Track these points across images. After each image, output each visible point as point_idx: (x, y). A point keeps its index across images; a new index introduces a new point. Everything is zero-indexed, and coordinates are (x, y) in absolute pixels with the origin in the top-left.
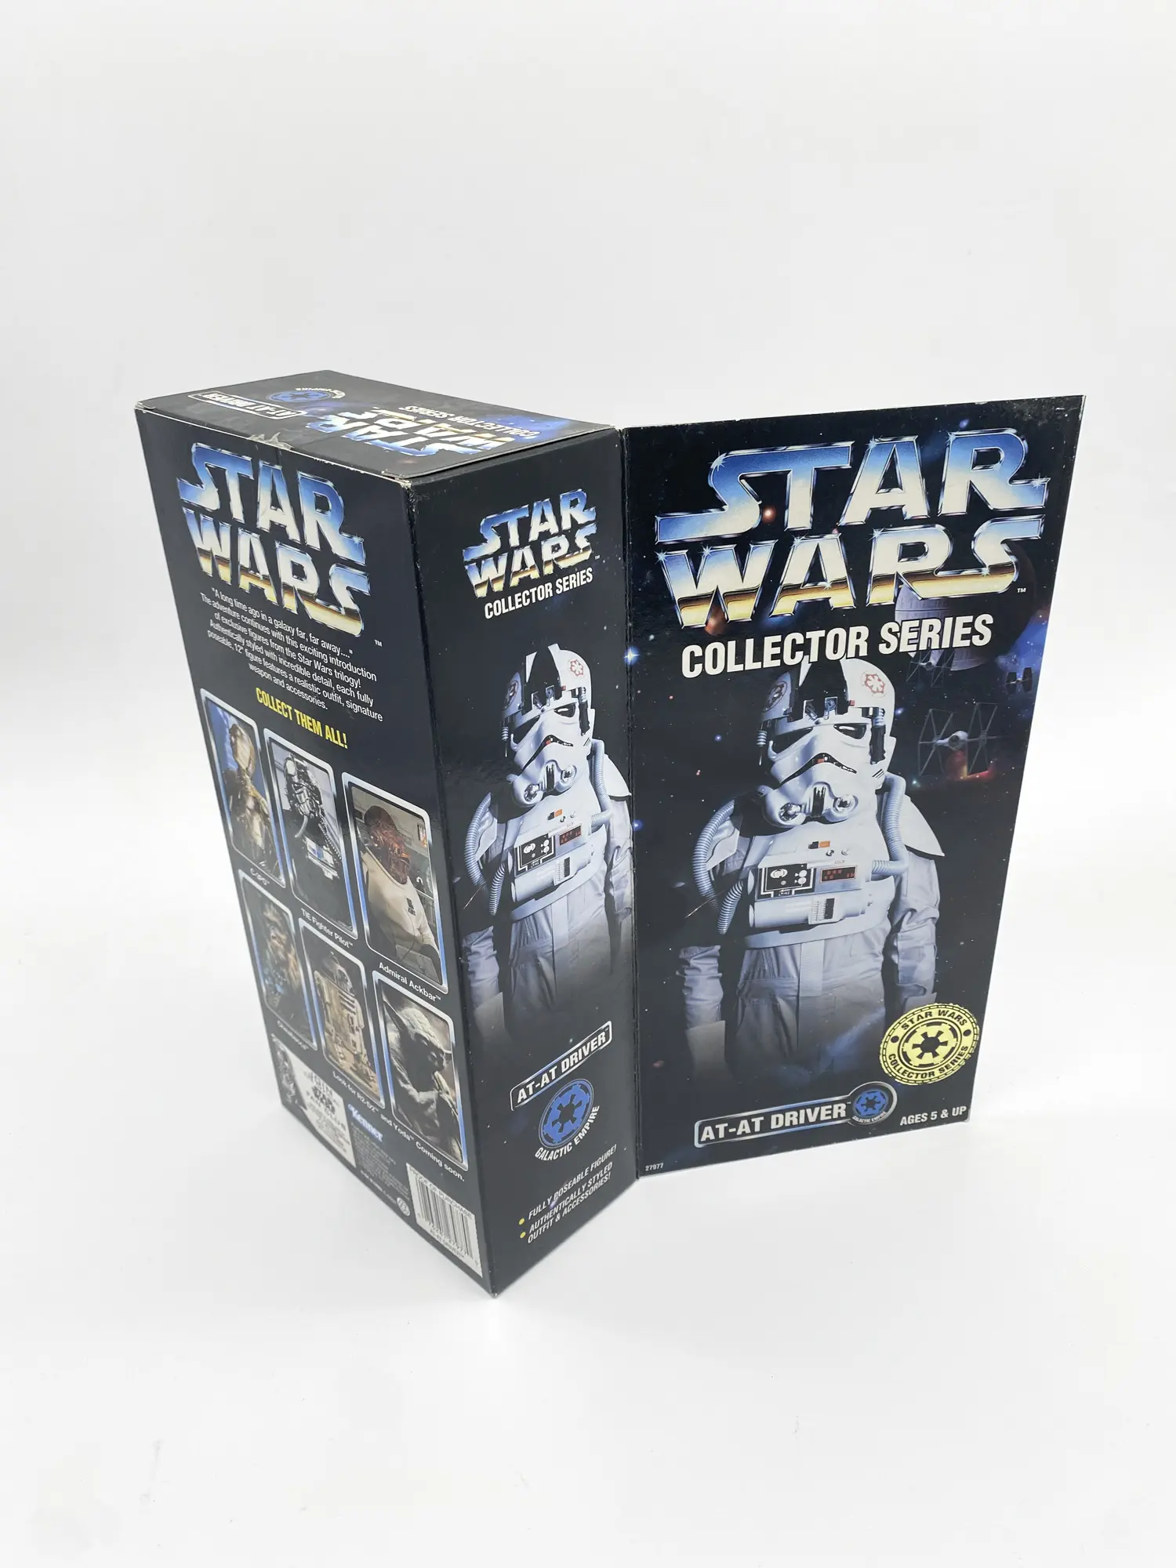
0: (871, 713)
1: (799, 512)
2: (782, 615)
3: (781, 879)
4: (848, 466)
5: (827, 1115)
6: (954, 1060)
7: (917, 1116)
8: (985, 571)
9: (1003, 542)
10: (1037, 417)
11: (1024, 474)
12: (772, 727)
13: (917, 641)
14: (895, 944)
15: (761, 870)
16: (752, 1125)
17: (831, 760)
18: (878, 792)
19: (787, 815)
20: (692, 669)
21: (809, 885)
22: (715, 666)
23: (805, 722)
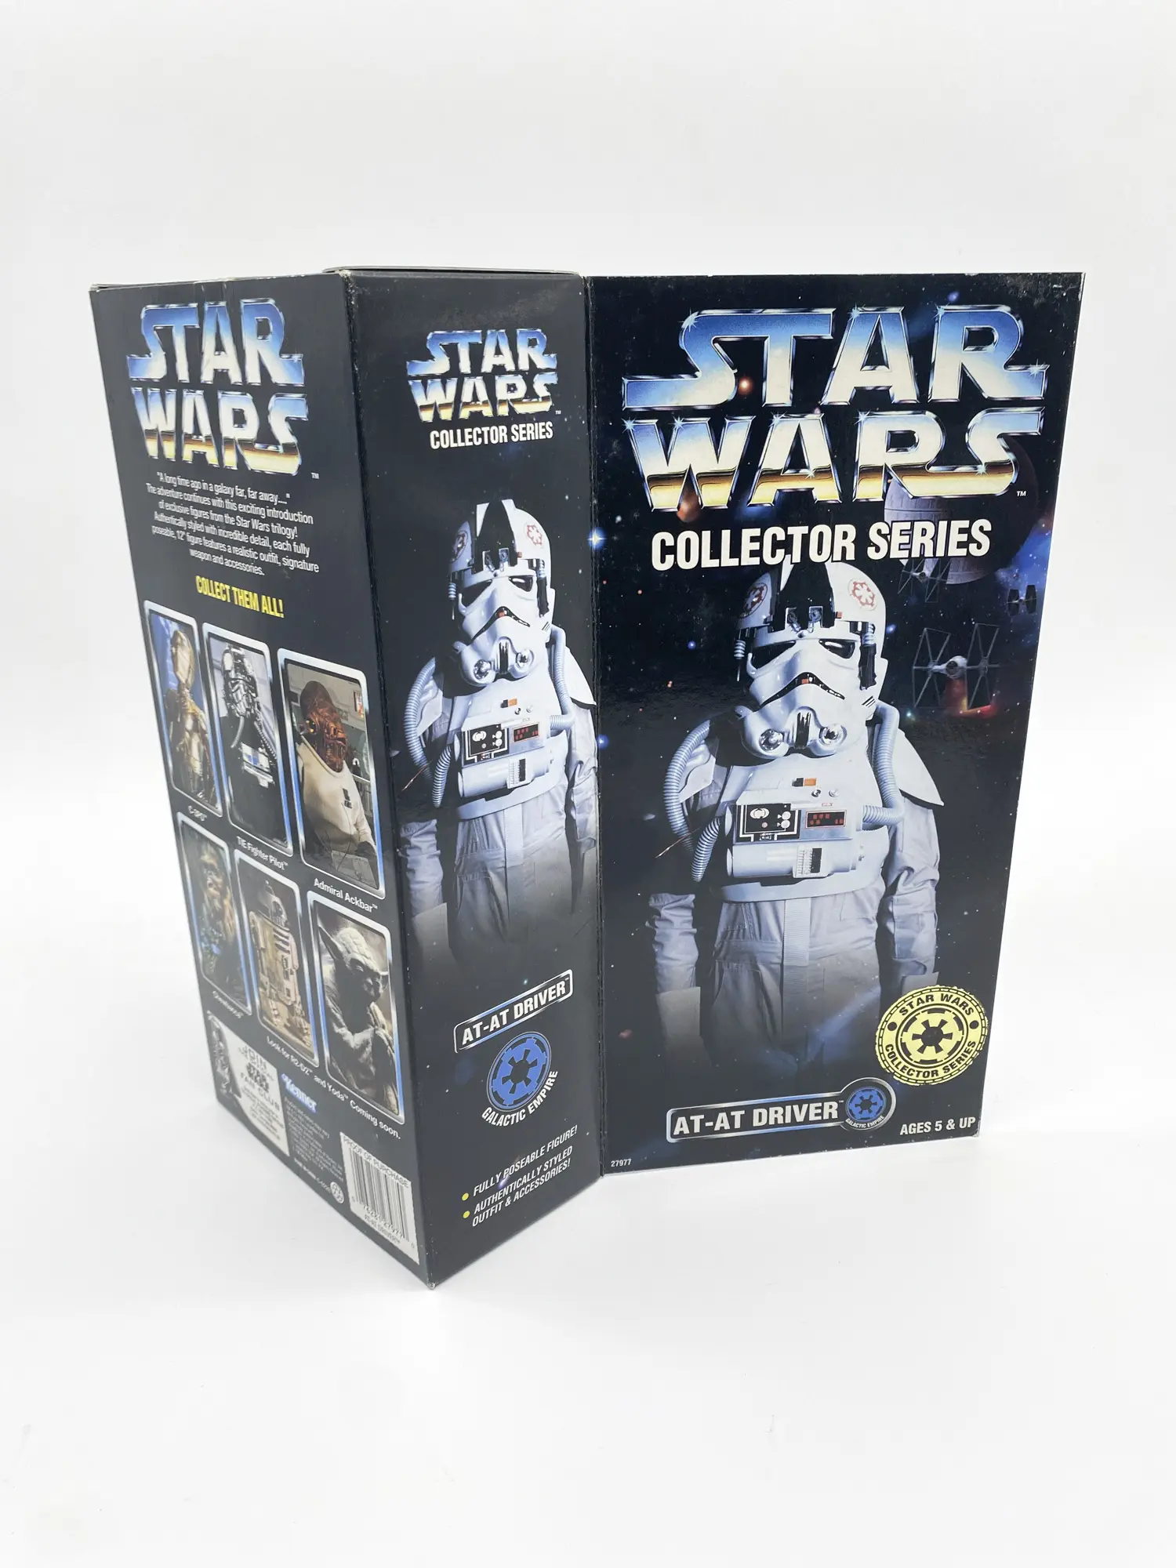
0: (860, 629)
1: (778, 388)
2: (761, 504)
3: (762, 820)
4: (829, 336)
5: (816, 1115)
6: (960, 1058)
7: (919, 1124)
8: (982, 468)
9: (999, 436)
10: (1034, 295)
11: (1021, 358)
12: (751, 636)
13: (909, 546)
14: (890, 909)
15: (740, 807)
16: (731, 1120)
17: (817, 681)
18: (868, 723)
19: (768, 745)
20: (663, 560)
21: (793, 831)
22: (688, 559)
23: (787, 634)
